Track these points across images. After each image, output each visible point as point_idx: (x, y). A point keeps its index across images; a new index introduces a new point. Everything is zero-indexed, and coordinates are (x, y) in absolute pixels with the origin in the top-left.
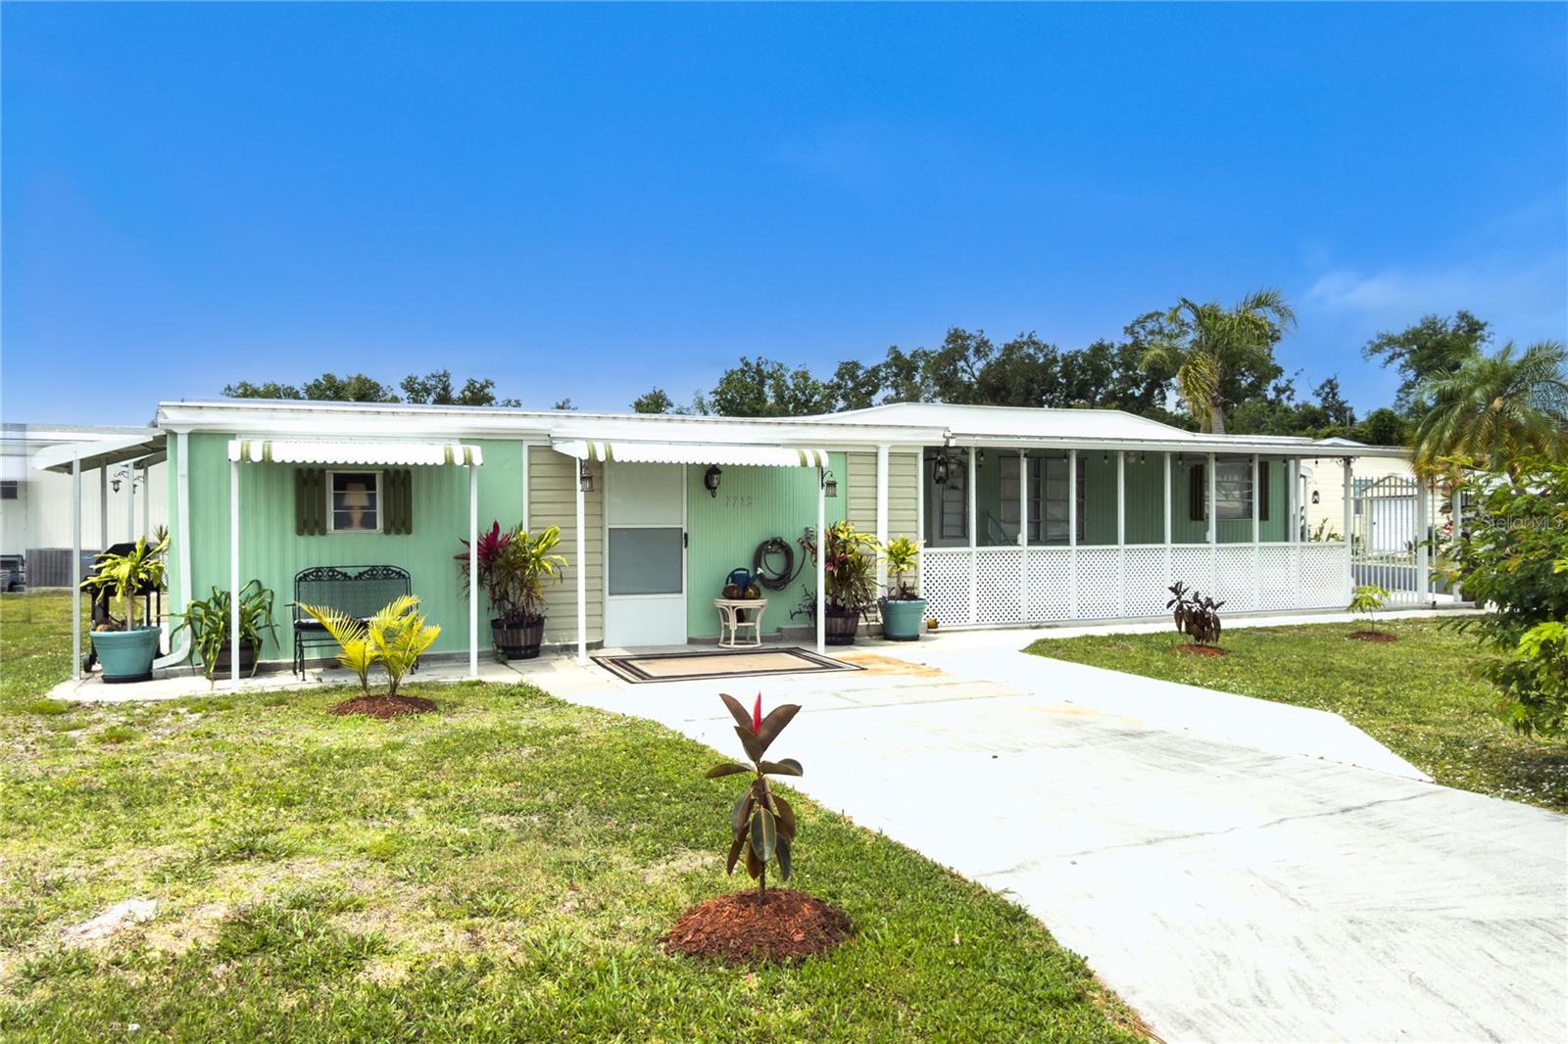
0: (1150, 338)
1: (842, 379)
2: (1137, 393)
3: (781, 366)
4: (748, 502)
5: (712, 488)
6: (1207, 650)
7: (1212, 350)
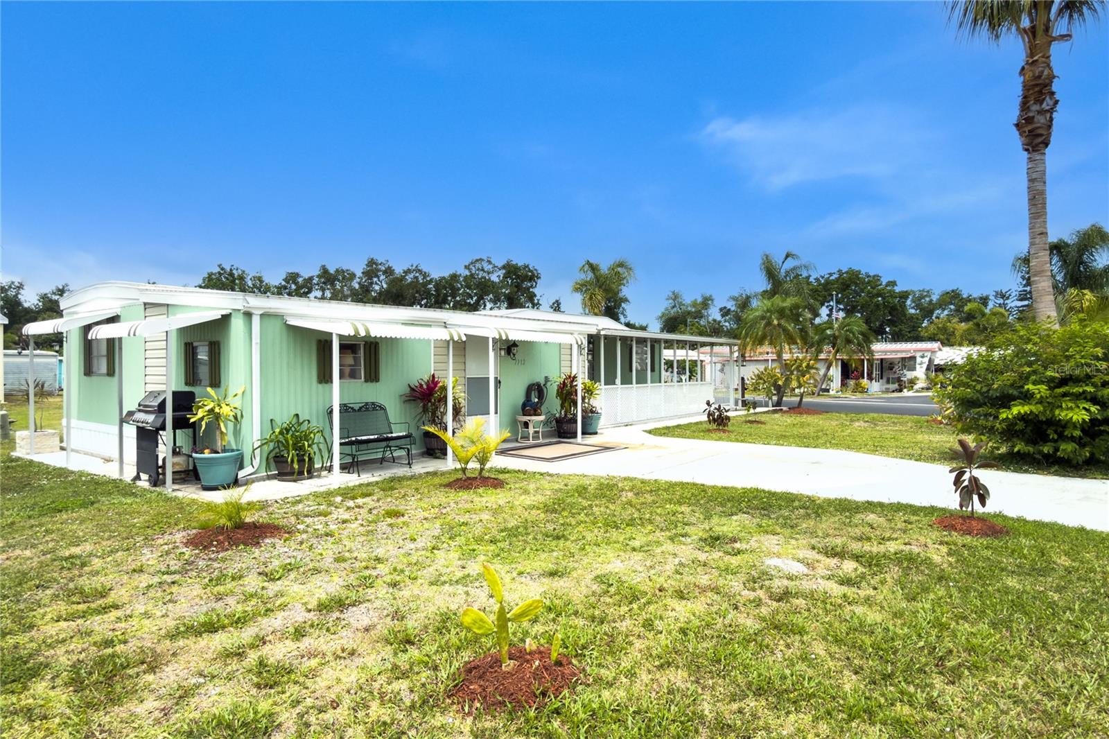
0: (477, 272)
1: (288, 283)
2: (472, 302)
3: (244, 272)
4: (523, 362)
5: (514, 355)
6: (724, 431)
7: (600, 287)
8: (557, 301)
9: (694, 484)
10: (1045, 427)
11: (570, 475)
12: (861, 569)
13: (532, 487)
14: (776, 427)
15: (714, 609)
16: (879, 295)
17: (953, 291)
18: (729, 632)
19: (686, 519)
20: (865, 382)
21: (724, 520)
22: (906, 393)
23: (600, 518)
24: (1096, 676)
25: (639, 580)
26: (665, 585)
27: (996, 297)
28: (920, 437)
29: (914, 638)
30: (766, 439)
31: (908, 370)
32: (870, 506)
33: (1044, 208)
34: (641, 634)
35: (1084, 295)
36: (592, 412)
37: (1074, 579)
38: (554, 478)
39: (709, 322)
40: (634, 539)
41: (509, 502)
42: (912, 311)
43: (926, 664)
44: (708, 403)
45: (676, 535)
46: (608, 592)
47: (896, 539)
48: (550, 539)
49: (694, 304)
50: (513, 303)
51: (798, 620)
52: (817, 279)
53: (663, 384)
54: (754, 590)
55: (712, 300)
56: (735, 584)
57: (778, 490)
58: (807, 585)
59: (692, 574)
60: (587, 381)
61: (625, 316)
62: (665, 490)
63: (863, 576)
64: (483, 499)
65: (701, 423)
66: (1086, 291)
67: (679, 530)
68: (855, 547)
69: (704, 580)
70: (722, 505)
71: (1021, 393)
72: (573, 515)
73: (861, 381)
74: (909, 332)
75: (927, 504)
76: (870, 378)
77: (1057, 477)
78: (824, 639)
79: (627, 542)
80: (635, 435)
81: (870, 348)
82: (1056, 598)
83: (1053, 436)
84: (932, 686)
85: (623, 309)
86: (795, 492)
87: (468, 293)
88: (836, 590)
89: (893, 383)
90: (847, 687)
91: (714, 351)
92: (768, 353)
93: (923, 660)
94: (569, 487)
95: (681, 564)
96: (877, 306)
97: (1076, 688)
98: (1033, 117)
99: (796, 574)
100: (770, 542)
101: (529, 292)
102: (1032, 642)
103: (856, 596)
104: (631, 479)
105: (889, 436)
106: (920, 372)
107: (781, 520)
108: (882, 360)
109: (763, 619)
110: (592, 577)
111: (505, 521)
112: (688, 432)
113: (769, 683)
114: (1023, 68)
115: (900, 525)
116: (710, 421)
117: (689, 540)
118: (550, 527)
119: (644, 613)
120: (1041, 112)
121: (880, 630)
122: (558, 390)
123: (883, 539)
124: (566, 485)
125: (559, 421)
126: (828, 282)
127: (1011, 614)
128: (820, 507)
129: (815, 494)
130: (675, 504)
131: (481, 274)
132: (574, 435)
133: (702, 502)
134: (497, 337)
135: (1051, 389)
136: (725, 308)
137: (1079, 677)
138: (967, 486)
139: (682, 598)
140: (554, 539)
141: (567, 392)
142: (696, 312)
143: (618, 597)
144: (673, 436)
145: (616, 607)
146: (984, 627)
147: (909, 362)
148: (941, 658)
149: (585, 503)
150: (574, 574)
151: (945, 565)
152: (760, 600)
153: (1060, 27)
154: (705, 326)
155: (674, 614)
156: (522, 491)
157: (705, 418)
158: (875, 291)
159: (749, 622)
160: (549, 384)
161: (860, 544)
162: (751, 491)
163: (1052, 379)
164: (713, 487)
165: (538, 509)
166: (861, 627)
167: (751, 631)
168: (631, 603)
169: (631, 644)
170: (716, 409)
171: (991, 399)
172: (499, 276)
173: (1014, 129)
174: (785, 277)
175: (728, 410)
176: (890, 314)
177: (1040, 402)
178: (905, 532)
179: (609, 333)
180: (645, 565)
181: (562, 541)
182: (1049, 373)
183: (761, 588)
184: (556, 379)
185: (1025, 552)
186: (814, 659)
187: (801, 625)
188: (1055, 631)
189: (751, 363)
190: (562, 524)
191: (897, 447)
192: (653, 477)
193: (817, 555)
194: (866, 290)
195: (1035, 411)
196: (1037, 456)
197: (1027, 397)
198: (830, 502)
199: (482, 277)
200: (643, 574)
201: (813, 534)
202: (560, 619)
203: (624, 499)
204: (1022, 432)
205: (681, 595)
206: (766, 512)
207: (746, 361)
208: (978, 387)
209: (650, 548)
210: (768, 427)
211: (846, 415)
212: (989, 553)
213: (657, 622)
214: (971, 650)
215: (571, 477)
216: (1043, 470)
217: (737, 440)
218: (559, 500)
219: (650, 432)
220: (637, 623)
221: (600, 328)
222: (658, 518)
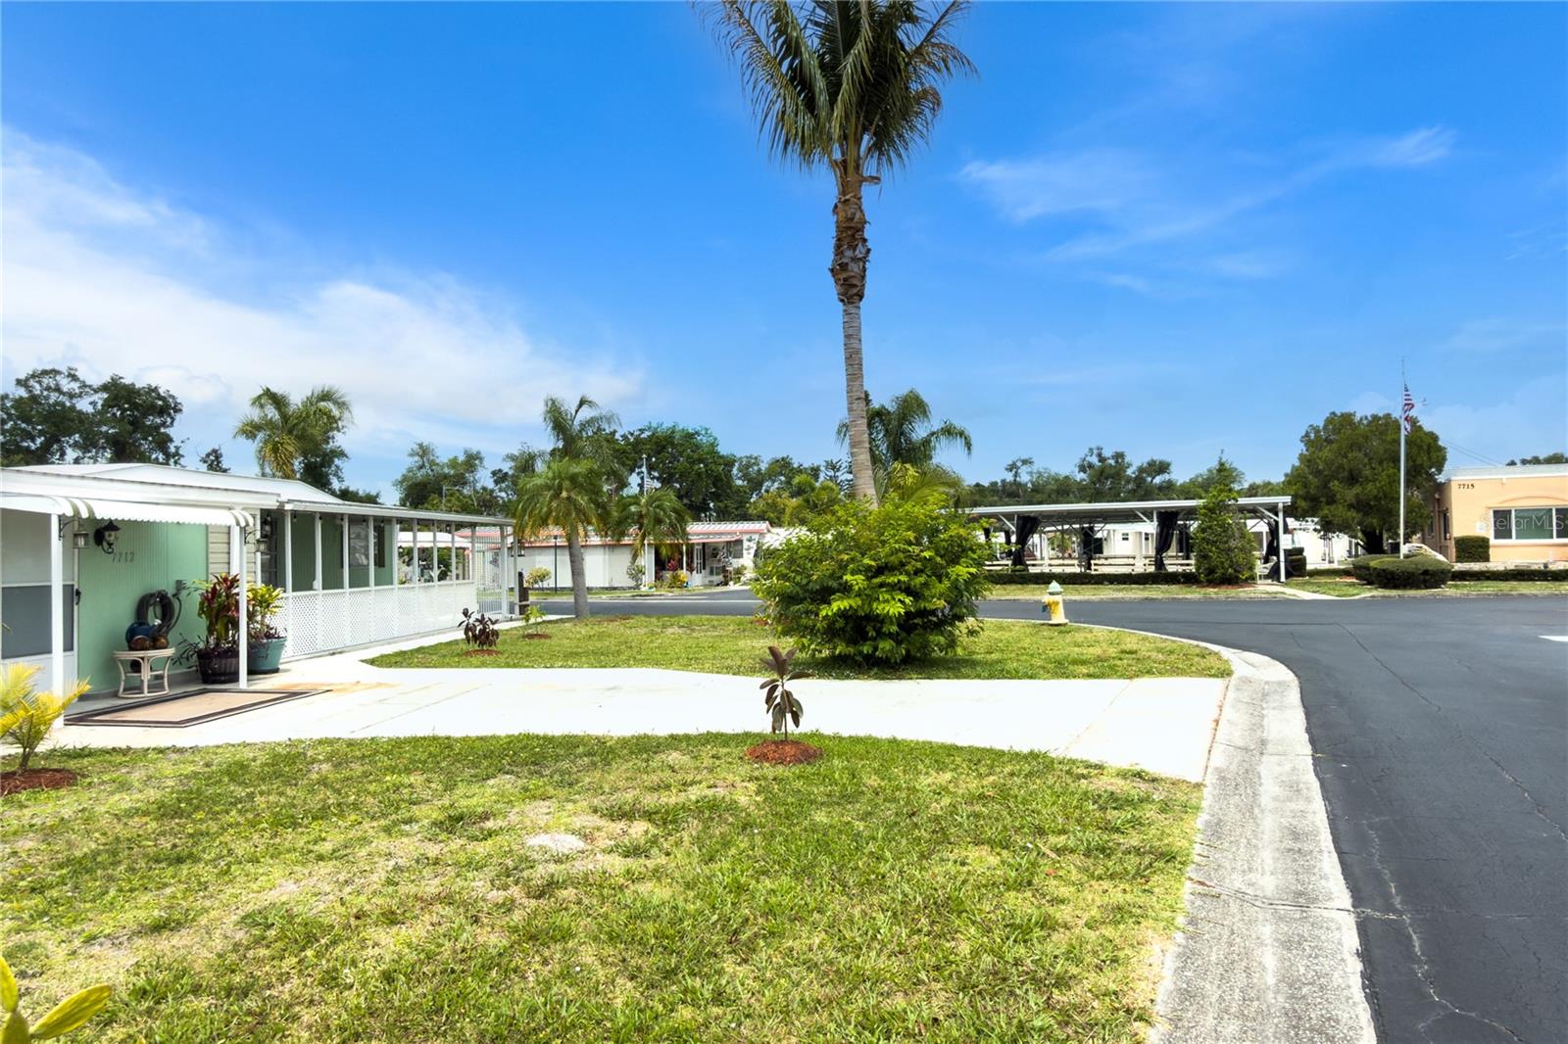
0: (45, 393)
2: (33, 447)
4: (131, 557)
5: (110, 545)
6: (490, 653)
7: (290, 432)
8: (215, 451)
9: (435, 738)
10: (864, 623)
11: (218, 747)
12: (653, 830)
13: (136, 776)
14: (565, 641)
15: (441, 930)
16: (701, 461)
17: (783, 459)
18: (461, 960)
19: (415, 795)
20: (684, 573)
21: (475, 788)
22: (732, 587)
23: (266, 815)
24: (889, 914)
25: (322, 907)
26: (367, 907)
27: (827, 468)
28: (742, 643)
29: (707, 912)
30: (549, 660)
31: (735, 557)
32: (675, 741)
33: (861, 369)
34: (316, 998)
35: (907, 469)
36: (269, 636)
37: (880, 802)
38: (187, 754)
39: (476, 492)
40: (324, 840)
41: (83, 810)
42: (739, 482)
43: (717, 944)
44: (466, 613)
45: (395, 823)
46: (264, 938)
47: (700, 782)
48: (164, 865)
49: (453, 463)
50: (124, 451)
51: (563, 920)
52: (624, 437)
53: (396, 585)
54: (505, 887)
55: (481, 459)
56: (479, 885)
57: (558, 733)
58: (580, 867)
59: (413, 881)
60: (260, 585)
61: (341, 479)
62: (387, 753)
63: (654, 841)
64: (25, 811)
65: (456, 642)
66: (908, 466)
67: (404, 814)
68: (650, 801)
69: (431, 887)
70: (474, 765)
71: (840, 584)
72: (215, 816)
73: (679, 572)
74: (737, 509)
75: (739, 731)
76: (690, 569)
77: (876, 681)
78: (596, 939)
79: (311, 847)
80: (348, 668)
81: (684, 530)
82: (861, 828)
83: (872, 633)
84: (720, 972)
85: (337, 467)
86: (581, 734)
87: (24, 430)
88: (617, 864)
89: (718, 574)
90: (619, 1003)
91: (477, 534)
92: (556, 537)
93: (715, 938)
94: (214, 768)
95: (398, 869)
96: (699, 475)
97: (870, 933)
98: (847, 264)
99: (567, 852)
100: (538, 811)
101: (159, 433)
102: (833, 887)
103: (643, 870)
104: (329, 742)
105: (706, 645)
106: (747, 560)
107: (557, 777)
108: (704, 544)
109: (515, 930)
110: (235, 918)
111: (70, 845)
112: (435, 657)
113: (511, 1025)
114: (836, 206)
115: (707, 762)
116: (468, 639)
117: (416, 827)
118: (166, 844)
119: (324, 962)
120: (854, 259)
121: (667, 911)
122: (202, 604)
123: (684, 784)
124: (207, 765)
125: (204, 656)
126: (638, 441)
127: (815, 858)
128: (611, 750)
129: (606, 733)
130: (399, 773)
131: (54, 397)
132: (233, 677)
133: (443, 764)
134: (70, 513)
135: (869, 579)
136: (500, 471)
137: (874, 919)
138: (779, 704)
139: (393, 922)
140: (170, 865)
141: (219, 606)
142: (454, 476)
143: (279, 945)
144: (409, 666)
145: (275, 963)
146: (785, 880)
147: (734, 547)
148: (736, 932)
149: (241, 792)
150: (203, 920)
151: (752, 808)
152: (513, 901)
153: (870, 168)
154: (470, 497)
155: (377, 951)
156: (114, 786)
157: (460, 635)
158: (696, 456)
159: (493, 939)
160: (184, 593)
161: (656, 795)
162: (519, 738)
163: (869, 568)
164: (464, 739)
165: (146, 813)
166: (643, 913)
167: (494, 952)
168: (303, 949)
169: (296, 1018)
170: (477, 620)
171: (812, 592)
172: (93, 403)
173: (830, 274)
174: (580, 431)
175: (496, 622)
176: (715, 485)
177: (858, 595)
178: (711, 770)
179: (300, 507)
180: (337, 881)
181: (185, 869)
182: (867, 561)
183: (517, 883)
184: (199, 583)
185: (837, 776)
186: (578, 973)
187: (566, 926)
188: (857, 868)
189: (531, 551)
190: (191, 836)
191: (714, 658)
192: (368, 734)
193: (599, 820)
194: (685, 454)
195: (854, 605)
196: (858, 658)
197: (846, 589)
198: (624, 742)
199: (57, 403)
200: (331, 897)
201: (598, 790)
202: (163, 1006)
203: (314, 776)
204: (843, 629)
205: (391, 919)
206: (537, 768)
207: (525, 548)
208: (798, 578)
209: (348, 851)
210: (554, 641)
211: (658, 619)
212: (799, 784)
213: (346, 971)
214: (769, 912)
215: (220, 750)
216: (863, 674)
217: (508, 666)
218: (191, 792)
219: (372, 662)
220: (310, 980)
221: (283, 498)
222: (370, 800)
